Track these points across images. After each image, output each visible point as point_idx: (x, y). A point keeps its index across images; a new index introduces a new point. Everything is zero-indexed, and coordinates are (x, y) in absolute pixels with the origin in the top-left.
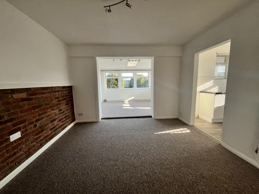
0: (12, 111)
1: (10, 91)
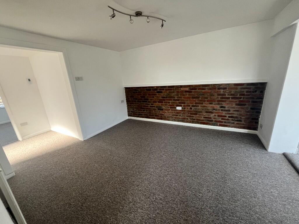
0: (180, 96)
1: (180, 87)
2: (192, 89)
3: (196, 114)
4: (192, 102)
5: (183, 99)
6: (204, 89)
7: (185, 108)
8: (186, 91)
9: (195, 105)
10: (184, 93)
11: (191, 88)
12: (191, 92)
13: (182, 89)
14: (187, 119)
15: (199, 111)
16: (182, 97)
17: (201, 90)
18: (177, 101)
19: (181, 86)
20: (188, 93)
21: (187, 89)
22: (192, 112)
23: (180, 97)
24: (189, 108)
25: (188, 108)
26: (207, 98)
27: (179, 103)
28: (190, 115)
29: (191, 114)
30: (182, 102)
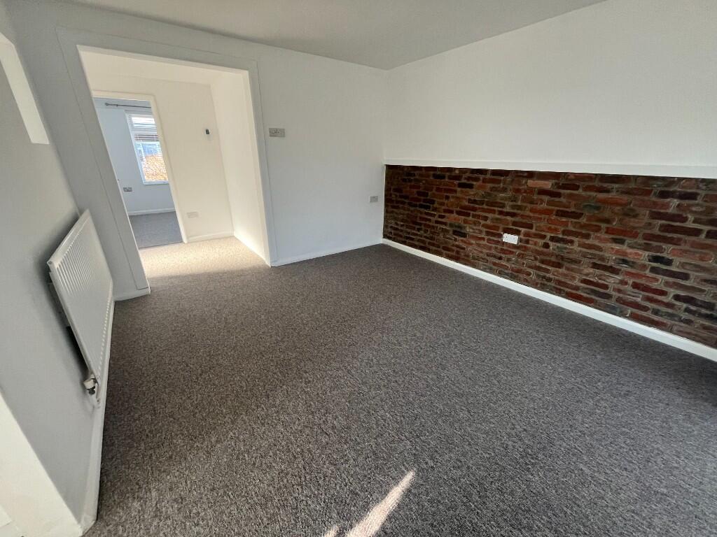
1: (526, 174)
2: (565, 187)
3: (559, 265)
4: (553, 227)
5: (528, 213)
6: (608, 191)
7: (527, 242)
8: (543, 192)
9: (561, 236)
10: (535, 197)
11: (562, 181)
12: (559, 195)
13: (531, 183)
14: (529, 274)
15: (571, 256)
16: (526, 207)
17: (594, 194)
18: (509, 218)
19: (531, 175)
20: (546, 198)
21: (548, 185)
22: (545, 258)
23: (519, 208)
24: (541, 242)
25: (535, 244)
26: (607, 221)
27: (514, 224)
28: (538, 264)
29: (543, 262)
30: (524, 221)
